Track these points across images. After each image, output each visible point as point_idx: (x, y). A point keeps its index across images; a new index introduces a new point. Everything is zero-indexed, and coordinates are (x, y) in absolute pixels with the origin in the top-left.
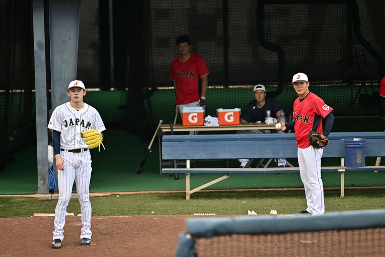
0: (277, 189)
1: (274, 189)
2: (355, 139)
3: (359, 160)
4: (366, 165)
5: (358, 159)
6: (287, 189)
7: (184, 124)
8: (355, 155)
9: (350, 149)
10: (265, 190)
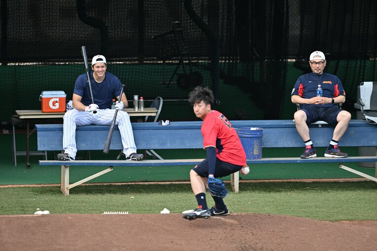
0: (159, 183)
1: (156, 183)
2: (252, 129)
3: (256, 152)
4: (263, 157)
5: (255, 150)
6: (170, 183)
7: (44, 110)
8: (252, 146)
9: (246, 139)
10: (146, 183)
